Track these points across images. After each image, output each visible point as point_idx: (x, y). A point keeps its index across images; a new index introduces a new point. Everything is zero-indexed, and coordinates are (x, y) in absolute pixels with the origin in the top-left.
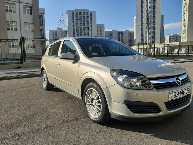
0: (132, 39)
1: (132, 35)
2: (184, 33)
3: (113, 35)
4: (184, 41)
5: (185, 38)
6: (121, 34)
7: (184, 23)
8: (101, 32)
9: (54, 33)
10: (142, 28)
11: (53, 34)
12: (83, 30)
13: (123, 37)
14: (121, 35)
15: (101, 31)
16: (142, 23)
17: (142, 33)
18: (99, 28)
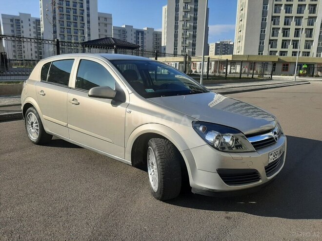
0: (159, 43)
1: (158, 37)
2: (239, 42)
3: (127, 34)
4: (239, 54)
5: (239, 50)
6: (140, 34)
7: (240, 24)
8: (105, 28)
9: (14, 21)
10: (176, 27)
11: (11, 23)
12: (72, 20)
13: (145, 40)
14: (140, 36)
15: (106, 25)
16: (177, 19)
17: (176, 36)
18: (102, 20)
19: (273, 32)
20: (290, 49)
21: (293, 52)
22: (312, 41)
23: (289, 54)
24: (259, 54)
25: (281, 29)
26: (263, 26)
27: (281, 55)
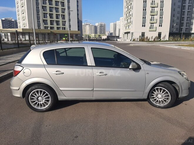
2: (24, 20)
4: (25, 28)
7: (22, 9)
19: (44, 15)
20: (55, 25)
21: (57, 27)
22: (66, 21)
23: (55, 29)
24: (38, 28)
25: (48, 14)
26: (38, 11)
27: (51, 29)
